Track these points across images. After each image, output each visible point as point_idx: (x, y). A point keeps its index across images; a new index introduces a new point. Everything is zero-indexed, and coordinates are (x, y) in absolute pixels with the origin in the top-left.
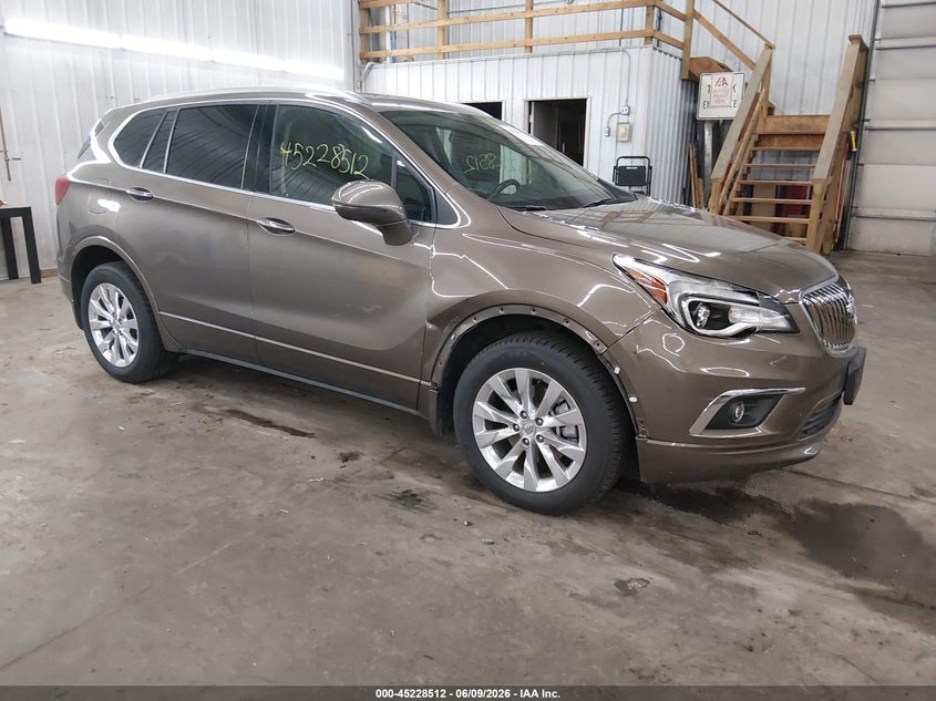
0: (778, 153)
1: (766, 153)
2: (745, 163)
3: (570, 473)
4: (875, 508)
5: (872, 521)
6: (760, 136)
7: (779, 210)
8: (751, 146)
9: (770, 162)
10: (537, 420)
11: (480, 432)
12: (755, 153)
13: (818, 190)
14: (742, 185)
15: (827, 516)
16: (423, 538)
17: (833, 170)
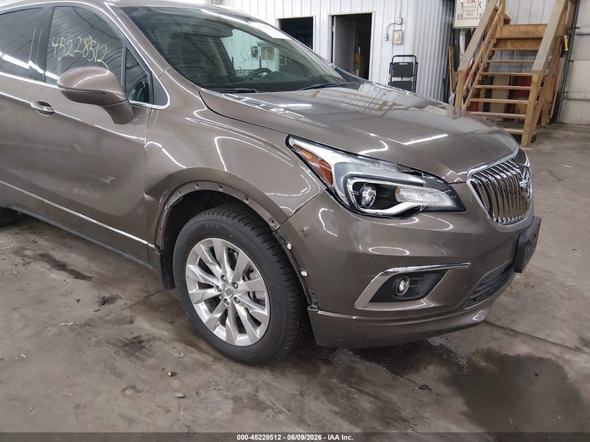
0: (512, 53)
1: (504, 53)
2: (485, 60)
3: (259, 332)
4: (541, 360)
5: (536, 375)
6: (498, 40)
7: (512, 94)
8: (491, 47)
9: (506, 59)
10: (234, 283)
11: (193, 290)
12: (493, 52)
13: (535, 79)
14: (482, 75)
15: (496, 369)
16: (124, 390)
17: (548, 64)
